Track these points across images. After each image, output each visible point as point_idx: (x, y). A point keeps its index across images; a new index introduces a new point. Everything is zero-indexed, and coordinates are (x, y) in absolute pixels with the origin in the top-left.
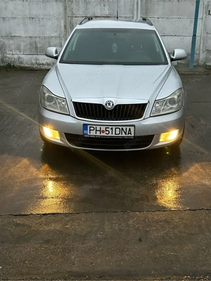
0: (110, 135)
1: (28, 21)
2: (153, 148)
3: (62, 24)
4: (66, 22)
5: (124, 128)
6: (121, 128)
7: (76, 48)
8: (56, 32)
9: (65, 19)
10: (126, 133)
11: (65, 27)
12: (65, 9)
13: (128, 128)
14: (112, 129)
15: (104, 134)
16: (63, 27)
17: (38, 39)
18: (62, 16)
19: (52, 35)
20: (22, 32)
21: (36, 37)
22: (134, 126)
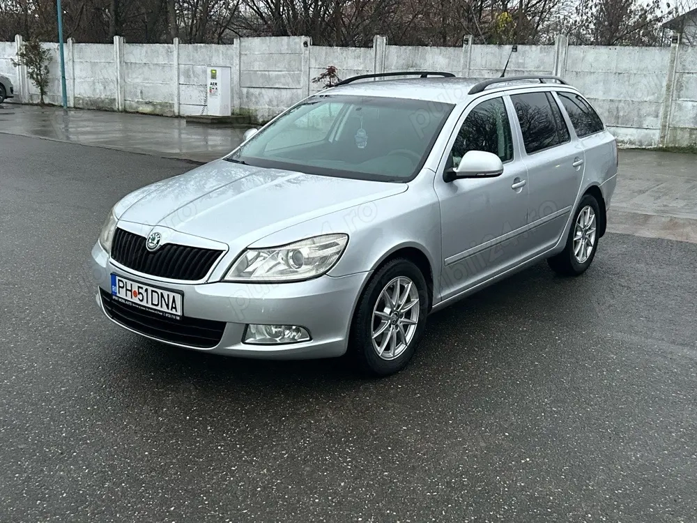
0: (144, 303)
1: (612, 77)
2: (221, 352)
3: (664, 84)
4: (670, 80)
5: (165, 293)
6: (159, 291)
7: (340, 138)
8: (654, 94)
9: (670, 75)
10: (168, 306)
11: (668, 87)
12: (672, 62)
13: (171, 295)
14: (146, 290)
15: (136, 300)
16: (664, 89)
17: (622, 104)
18: (666, 71)
19: (645, 99)
20: (601, 93)
21: (620, 101)
22: (182, 293)
